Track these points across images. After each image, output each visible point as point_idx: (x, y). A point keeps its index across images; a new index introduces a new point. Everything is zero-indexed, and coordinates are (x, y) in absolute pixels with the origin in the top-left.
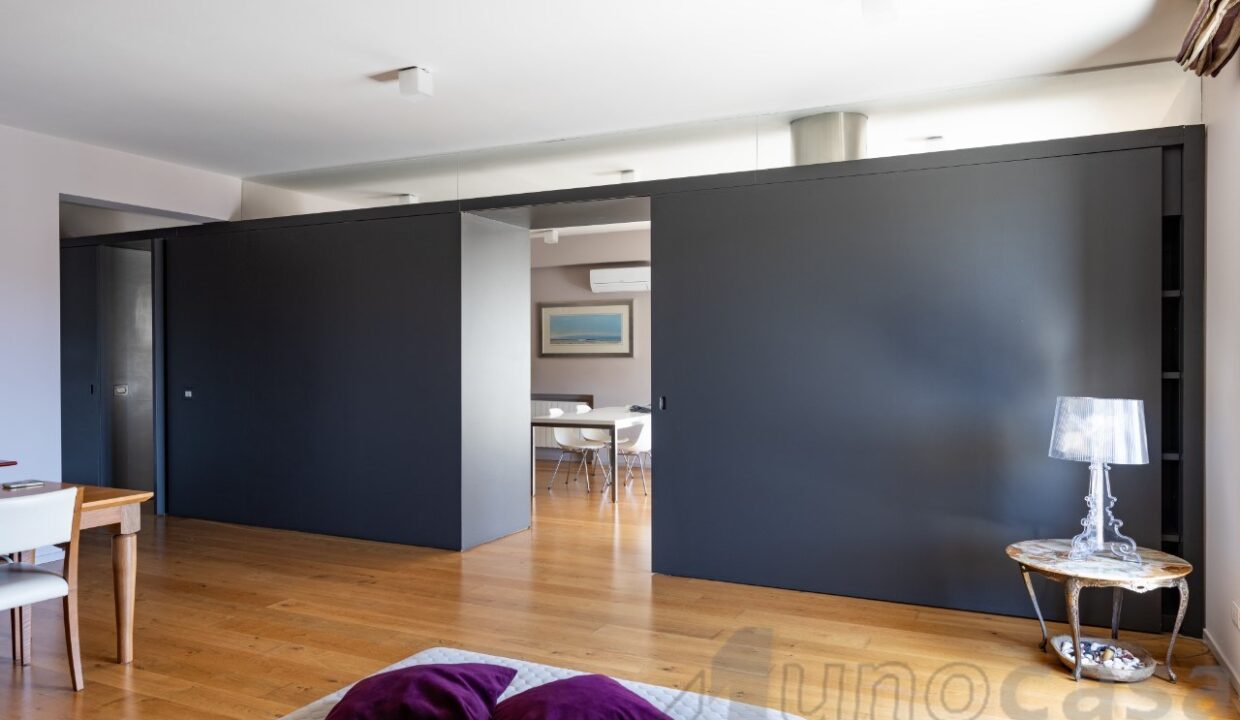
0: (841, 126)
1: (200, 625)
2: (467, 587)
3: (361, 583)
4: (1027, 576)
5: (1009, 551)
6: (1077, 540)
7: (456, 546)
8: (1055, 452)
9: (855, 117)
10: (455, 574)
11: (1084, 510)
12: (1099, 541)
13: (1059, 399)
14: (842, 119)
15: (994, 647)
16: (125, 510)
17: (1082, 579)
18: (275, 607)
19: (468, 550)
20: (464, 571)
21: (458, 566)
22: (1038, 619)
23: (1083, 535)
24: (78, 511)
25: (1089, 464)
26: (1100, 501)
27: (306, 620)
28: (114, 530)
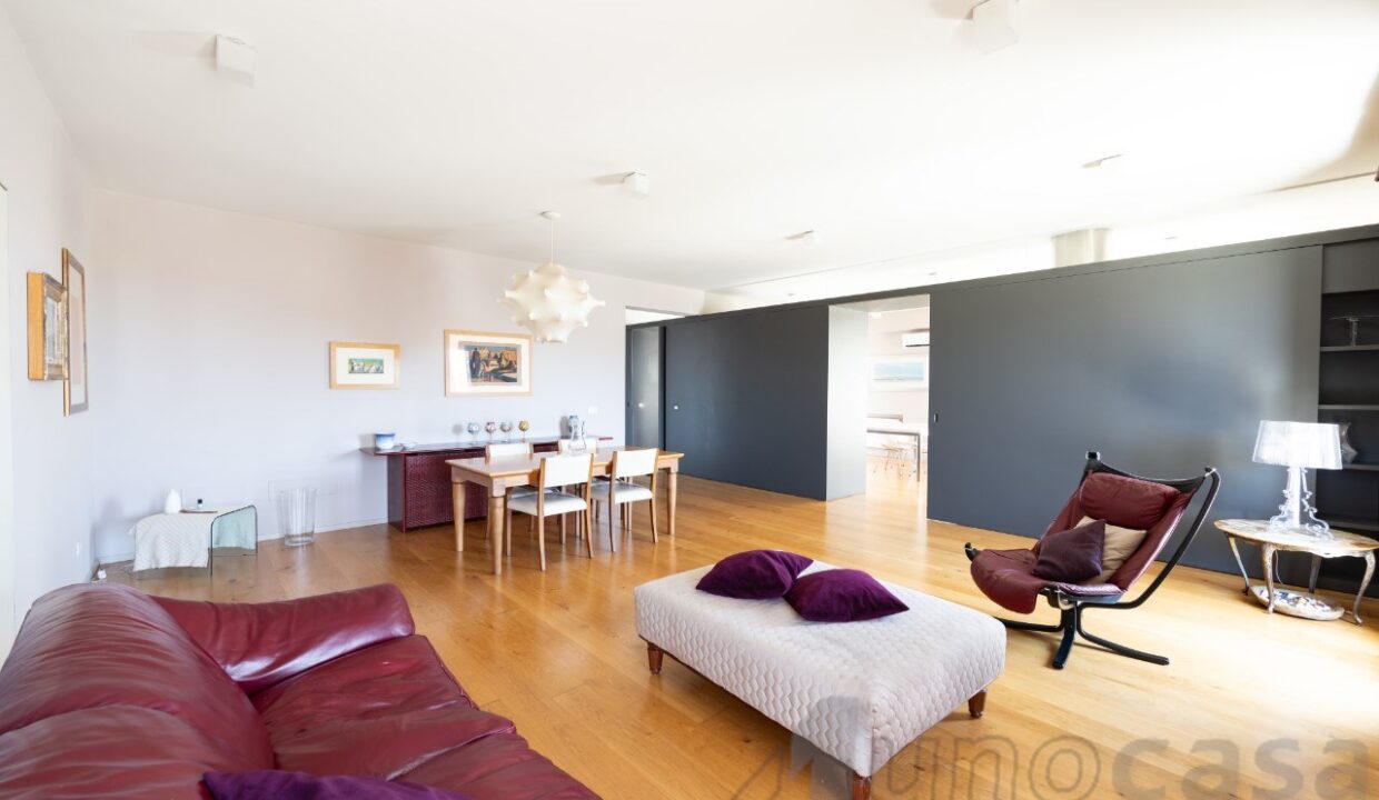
0: (1091, 240)
1: (699, 523)
2: (828, 518)
3: (774, 511)
4: (1232, 541)
5: (1216, 523)
6: (1275, 520)
7: (823, 498)
8: (1257, 458)
9: (1102, 232)
10: (823, 512)
11: (1283, 500)
12: (1295, 521)
13: (1262, 422)
14: (1092, 235)
15: (1202, 588)
16: (672, 461)
17: (1275, 545)
18: (733, 518)
19: (830, 501)
20: (827, 511)
21: (825, 508)
22: (1242, 575)
23: (1280, 516)
24: (656, 460)
25: (1288, 467)
26: (1297, 494)
27: (750, 526)
28: (667, 471)
